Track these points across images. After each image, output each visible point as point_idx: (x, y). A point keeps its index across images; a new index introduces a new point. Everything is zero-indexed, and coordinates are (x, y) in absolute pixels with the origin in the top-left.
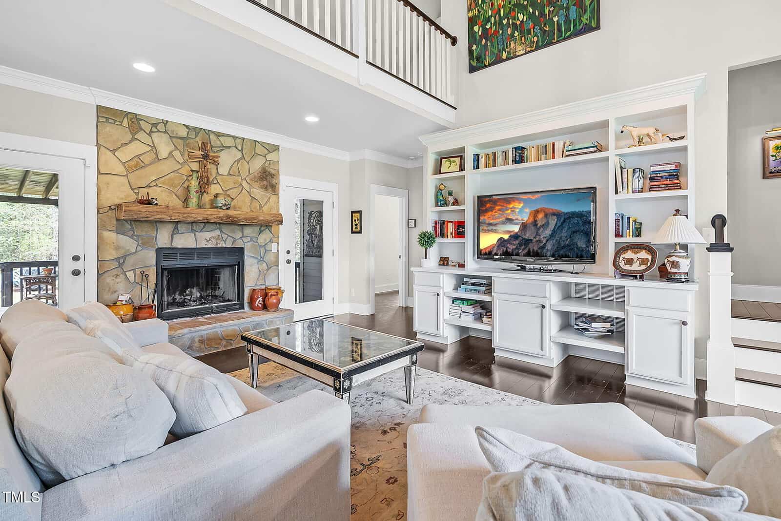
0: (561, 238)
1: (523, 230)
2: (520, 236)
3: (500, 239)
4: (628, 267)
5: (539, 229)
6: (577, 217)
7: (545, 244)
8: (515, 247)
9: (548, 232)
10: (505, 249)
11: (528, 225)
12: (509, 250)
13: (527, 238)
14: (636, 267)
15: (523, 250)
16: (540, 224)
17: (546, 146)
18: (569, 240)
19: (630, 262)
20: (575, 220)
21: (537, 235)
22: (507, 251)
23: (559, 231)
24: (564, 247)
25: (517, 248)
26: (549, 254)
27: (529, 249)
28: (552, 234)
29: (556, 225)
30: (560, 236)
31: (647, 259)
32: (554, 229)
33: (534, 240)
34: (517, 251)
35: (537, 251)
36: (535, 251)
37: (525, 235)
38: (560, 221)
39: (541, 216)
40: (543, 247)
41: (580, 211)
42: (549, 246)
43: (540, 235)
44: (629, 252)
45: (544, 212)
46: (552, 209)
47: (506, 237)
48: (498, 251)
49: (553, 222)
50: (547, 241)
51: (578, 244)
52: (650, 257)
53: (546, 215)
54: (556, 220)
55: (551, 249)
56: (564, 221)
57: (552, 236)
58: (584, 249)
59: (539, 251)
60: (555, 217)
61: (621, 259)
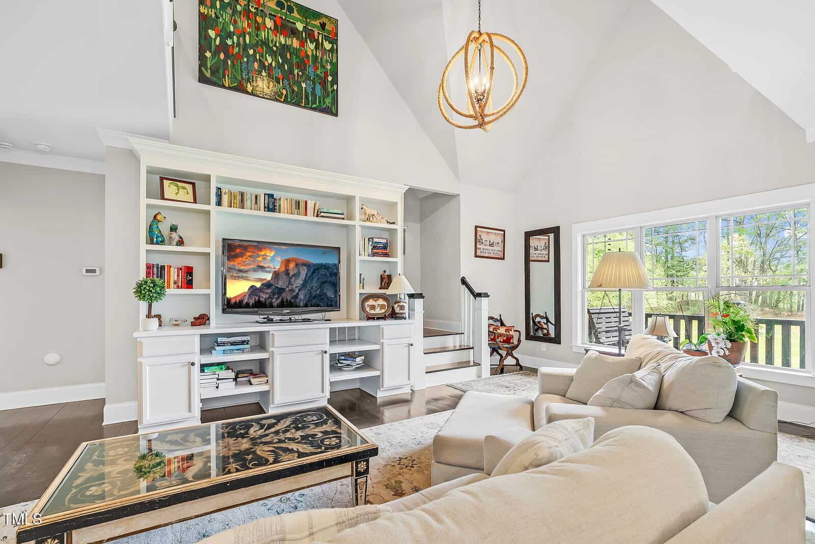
0: (312, 288)
1: (275, 278)
2: (272, 285)
3: (252, 287)
4: (372, 312)
5: (291, 278)
6: (325, 269)
7: (298, 293)
8: (268, 296)
9: (300, 282)
10: (257, 298)
11: (280, 274)
12: (261, 299)
13: (279, 287)
14: (378, 311)
15: (277, 299)
16: (291, 274)
17: (299, 202)
18: (319, 290)
19: (373, 307)
20: (323, 272)
21: (289, 284)
22: (259, 300)
23: (309, 282)
24: (315, 297)
25: (270, 297)
26: (302, 304)
27: (282, 299)
28: (303, 283)
29: (306, 275)
30: (311, 285)
31: (384, 305)
32: (305, 279)
33: (287, 289)
34: (270, 300)
35: (290, 300)
36: (289, 300)
37: (278, 284)
38: (310, 270)
39: (292, 265)
40: (296, 297)
41: (327, 264)
42: (301, 296)
43: (292, 285)
44: (371, 300)
45: (295, 261)
46: (302, 260)
47: (258, 285)
48: (250, 300)
49: (304, 272)
50: (299, 290)
51: (328, 294)
52: (386, 304)
53: (297, 265)
54: (306, 270)
55: (304, 298)
56: (314, 272)
57: (304, 285)
58: (333, 299)
59: (292, 301)
60: (305, 267)
61: (366, 306)
